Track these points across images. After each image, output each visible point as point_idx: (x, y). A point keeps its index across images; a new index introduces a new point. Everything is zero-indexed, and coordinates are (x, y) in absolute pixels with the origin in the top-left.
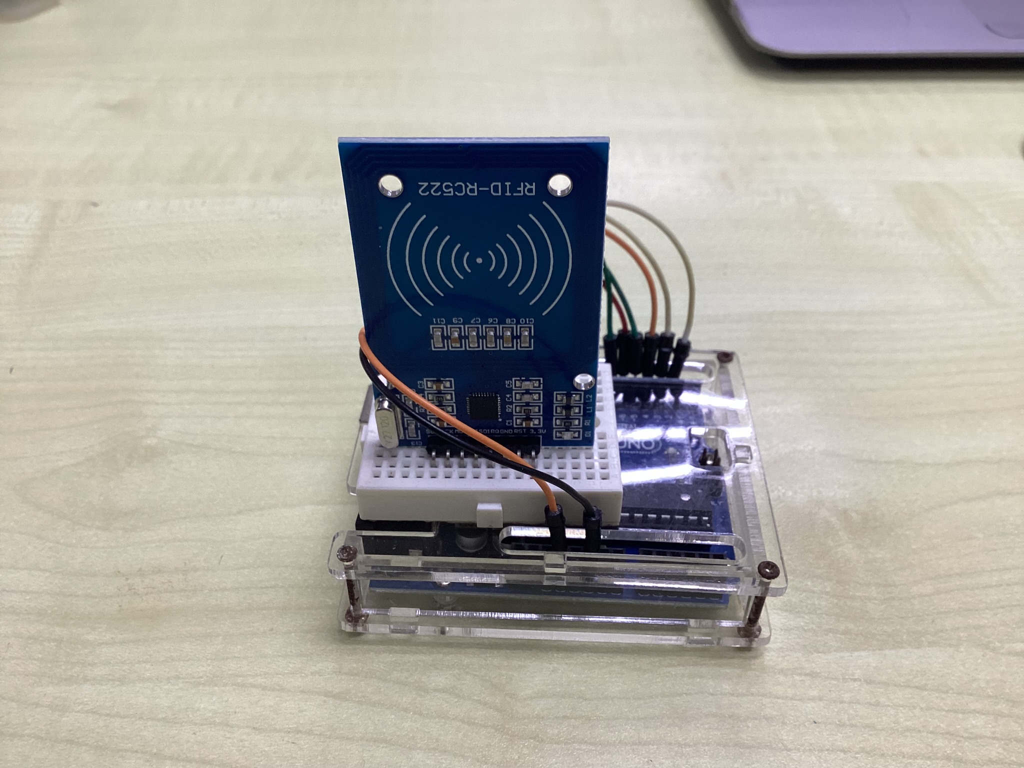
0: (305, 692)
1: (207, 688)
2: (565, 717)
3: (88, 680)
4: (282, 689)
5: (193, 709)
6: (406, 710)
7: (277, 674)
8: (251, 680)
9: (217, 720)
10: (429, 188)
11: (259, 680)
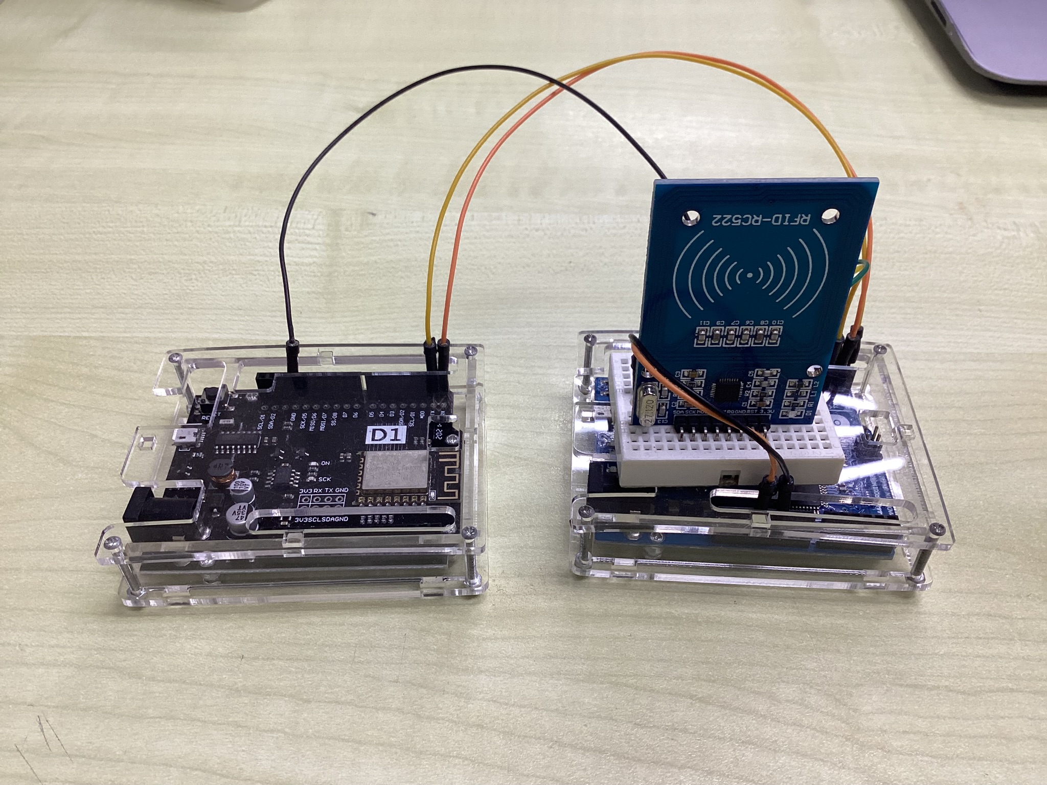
0: (672, 694)
1: (585, 684)
2: (904, 732)
3: (482, 672)
4: (652, 691)
5: (579, 703)
6: (764, 717)
7: (645, 676)
8: (624, 680)
9: (603, 715)
10: (721, 220)
11: (631, 681)
